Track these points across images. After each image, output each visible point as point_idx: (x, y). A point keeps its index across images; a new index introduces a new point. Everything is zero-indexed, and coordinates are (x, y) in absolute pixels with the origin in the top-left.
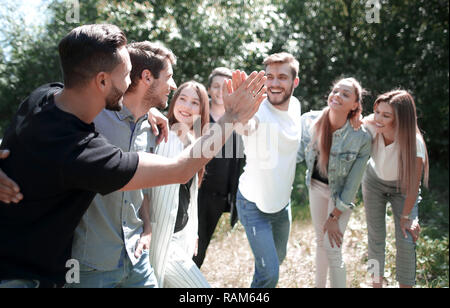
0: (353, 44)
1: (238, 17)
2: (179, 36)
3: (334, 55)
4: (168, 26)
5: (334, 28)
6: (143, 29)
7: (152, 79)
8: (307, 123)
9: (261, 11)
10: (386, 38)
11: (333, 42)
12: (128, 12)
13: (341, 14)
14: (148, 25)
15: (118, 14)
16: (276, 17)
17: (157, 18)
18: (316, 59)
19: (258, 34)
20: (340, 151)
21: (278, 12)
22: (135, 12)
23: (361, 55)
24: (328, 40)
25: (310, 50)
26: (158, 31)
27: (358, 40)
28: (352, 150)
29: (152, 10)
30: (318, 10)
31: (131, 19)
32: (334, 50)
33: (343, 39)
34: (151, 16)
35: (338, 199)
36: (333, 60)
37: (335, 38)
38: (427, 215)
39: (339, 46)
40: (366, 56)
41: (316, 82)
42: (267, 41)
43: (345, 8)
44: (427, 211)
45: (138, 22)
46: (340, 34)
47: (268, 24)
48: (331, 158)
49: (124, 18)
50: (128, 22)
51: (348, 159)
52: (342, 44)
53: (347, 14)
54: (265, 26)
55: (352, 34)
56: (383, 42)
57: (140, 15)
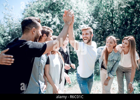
1: (78, 17)
2: (59, 23)
3: (108, 29)
4: (56, 20)
5: (108, 20)
7: (46, 37)
8: (100, 51)
9: (85, 15)
10: (124, 23)
11: (108, 24)
12: (44, 16)
13: (110, 16)
14: (50, 20)
15: (41, 17)
16: (89, 17)
17: (53, 18)
18: (102, 30)
19: (84, 22)
20: (111, 60)
21: (90, 15)
23: (116, 28)
24: (106, 24)
25: (100, 27)
26: (53, 22)
27: (115, 24)
29: (51, 15)
30: (103, 15)
32: (108, 27)
33: (111, 23)
34: (51, 17)
35: (110, 74)
37: (108, 23)
38: (138, 79)
39: (109, 26)
40: (118, 29)
41: (102, 37)
42: (87, 24)
43: (111, 14)
44: (138, 78)
45: (47, 19)
48: (108, 62)
49: (43, 18)
50: (44, 19)
51: (113, 62)
53: (112, 16)
54: (86, 20)
55: (113, 22)
57: (47, 17)
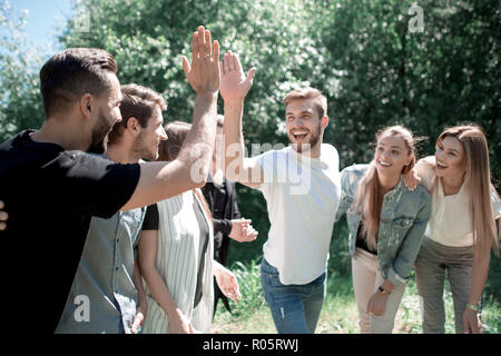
0: (408, 82)
1: (270, 51)
3: (385, 96)
5: (385, 64)
6: (156, 68)
7: (139, 128)
8: (352, 180)
9: (297, 45)
10: (448, 75)
11: (384, 80)
12: (140, 48)
13: (394, 47)
14: (164, 63)
15: (127, 50)
16: (314, 52)
17: (174, 55)
18: (363, 101)
19: (293, 71)
20: (393, 217)
21: (318, 46)
22: (148, 48)
23: (418, 95)
24: (378, 78)
26: (175, 70)
27: (414, 78)
28: (408, 215)
29: (168, 45)
30: (365, 43)
31: (143, 56)
32: (385, 90)
33: (396, 76)
34: (168, 52)
35: (391, 271)
36: (384, 101)
37: (386, 76)
39: (391, 85)
40: (424, 96)
41: (363, 128)
42: (305, 79)
43: (398, 40)
45: (151, 60)
46: (392, 71)
47: (306, 60)
48: (382, 225)
49: (135, 56)
50: (140, 60)
51: (402, 224)
52: (395, 82)
53: (400, 47)
54: (301, 62)
55: (407, 70)
56: (444, 80)
57: (153, 51)
